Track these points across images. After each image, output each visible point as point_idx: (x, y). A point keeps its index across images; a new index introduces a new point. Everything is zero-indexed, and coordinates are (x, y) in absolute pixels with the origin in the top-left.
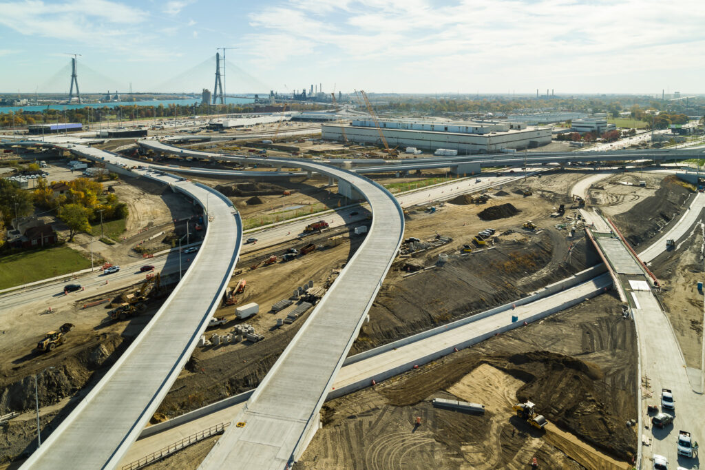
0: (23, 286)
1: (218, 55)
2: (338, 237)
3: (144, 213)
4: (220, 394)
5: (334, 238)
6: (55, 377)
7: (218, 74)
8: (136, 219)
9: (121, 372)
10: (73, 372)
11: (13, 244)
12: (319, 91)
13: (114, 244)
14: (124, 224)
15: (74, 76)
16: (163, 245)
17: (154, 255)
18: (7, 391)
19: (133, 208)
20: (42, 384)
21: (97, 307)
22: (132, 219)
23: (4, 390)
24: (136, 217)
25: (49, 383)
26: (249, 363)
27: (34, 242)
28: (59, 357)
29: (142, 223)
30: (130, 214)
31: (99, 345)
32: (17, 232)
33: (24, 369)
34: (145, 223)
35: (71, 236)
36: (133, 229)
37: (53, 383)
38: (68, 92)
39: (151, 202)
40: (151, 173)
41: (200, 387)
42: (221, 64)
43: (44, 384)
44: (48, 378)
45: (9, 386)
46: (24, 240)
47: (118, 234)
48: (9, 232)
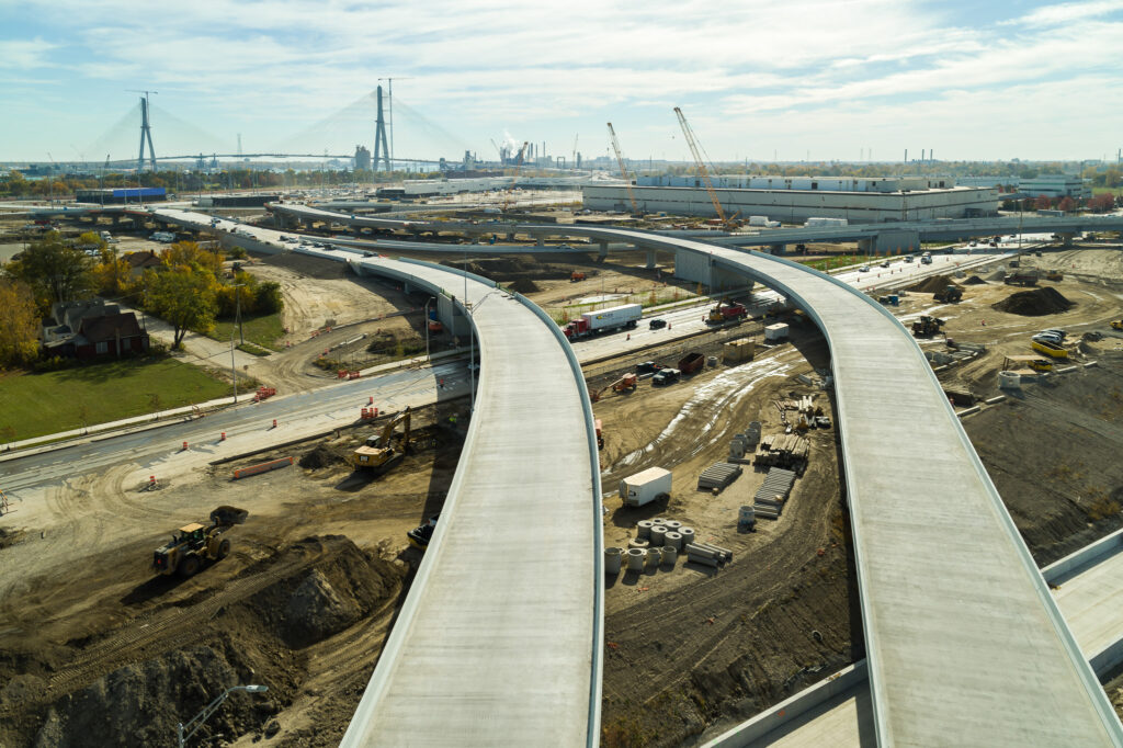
0: (83, 430)
1: (379, 89)
2: (746, 340)
3: (313, 307)
4: (685, 721)
5: (740, 342)
6: (200, 673)
7: (380, 122)
8: (300, 315)
9: (414, 662)
10: (252, 654)
11: (57, 350)
12: (541, 155)
13: (267, 354)
14: (279, 323)
15: (145, 127)
16: (370, 357)
17: (362, 373)
18: (54, 719)
19: (289, 298)
20: (162, 696)
21: (266, 475)
22: (291, 314)
23: (45, 718)
24: (298, 310)
25: (184, 689)
26: (725, 624)
27: (102, 347)
28: (202, 607)
29: (313, 321)
30: (286, 306)
31: (308, 572)
32: (66, 330)
33: (104, 643)
34: (320, 321)
35: (178, 341)
36: (299, 331)
37: (195, 689)
38: (137, 157)
39: (319, 290)
40: (307, 247)
41: (623, 699)
42: (385, 107)
43: (171, 697)
44: (182, 674)
45: (61, 704)
46: (80, 343)
47: (273, 340)
48: (47, 329)
